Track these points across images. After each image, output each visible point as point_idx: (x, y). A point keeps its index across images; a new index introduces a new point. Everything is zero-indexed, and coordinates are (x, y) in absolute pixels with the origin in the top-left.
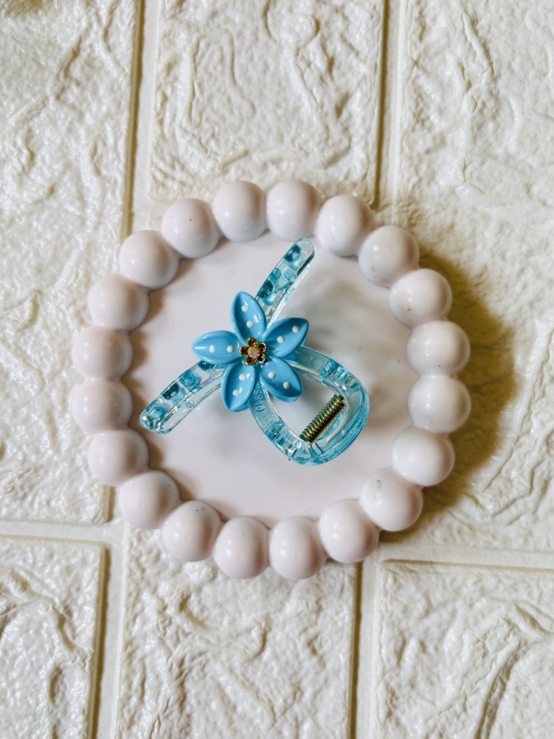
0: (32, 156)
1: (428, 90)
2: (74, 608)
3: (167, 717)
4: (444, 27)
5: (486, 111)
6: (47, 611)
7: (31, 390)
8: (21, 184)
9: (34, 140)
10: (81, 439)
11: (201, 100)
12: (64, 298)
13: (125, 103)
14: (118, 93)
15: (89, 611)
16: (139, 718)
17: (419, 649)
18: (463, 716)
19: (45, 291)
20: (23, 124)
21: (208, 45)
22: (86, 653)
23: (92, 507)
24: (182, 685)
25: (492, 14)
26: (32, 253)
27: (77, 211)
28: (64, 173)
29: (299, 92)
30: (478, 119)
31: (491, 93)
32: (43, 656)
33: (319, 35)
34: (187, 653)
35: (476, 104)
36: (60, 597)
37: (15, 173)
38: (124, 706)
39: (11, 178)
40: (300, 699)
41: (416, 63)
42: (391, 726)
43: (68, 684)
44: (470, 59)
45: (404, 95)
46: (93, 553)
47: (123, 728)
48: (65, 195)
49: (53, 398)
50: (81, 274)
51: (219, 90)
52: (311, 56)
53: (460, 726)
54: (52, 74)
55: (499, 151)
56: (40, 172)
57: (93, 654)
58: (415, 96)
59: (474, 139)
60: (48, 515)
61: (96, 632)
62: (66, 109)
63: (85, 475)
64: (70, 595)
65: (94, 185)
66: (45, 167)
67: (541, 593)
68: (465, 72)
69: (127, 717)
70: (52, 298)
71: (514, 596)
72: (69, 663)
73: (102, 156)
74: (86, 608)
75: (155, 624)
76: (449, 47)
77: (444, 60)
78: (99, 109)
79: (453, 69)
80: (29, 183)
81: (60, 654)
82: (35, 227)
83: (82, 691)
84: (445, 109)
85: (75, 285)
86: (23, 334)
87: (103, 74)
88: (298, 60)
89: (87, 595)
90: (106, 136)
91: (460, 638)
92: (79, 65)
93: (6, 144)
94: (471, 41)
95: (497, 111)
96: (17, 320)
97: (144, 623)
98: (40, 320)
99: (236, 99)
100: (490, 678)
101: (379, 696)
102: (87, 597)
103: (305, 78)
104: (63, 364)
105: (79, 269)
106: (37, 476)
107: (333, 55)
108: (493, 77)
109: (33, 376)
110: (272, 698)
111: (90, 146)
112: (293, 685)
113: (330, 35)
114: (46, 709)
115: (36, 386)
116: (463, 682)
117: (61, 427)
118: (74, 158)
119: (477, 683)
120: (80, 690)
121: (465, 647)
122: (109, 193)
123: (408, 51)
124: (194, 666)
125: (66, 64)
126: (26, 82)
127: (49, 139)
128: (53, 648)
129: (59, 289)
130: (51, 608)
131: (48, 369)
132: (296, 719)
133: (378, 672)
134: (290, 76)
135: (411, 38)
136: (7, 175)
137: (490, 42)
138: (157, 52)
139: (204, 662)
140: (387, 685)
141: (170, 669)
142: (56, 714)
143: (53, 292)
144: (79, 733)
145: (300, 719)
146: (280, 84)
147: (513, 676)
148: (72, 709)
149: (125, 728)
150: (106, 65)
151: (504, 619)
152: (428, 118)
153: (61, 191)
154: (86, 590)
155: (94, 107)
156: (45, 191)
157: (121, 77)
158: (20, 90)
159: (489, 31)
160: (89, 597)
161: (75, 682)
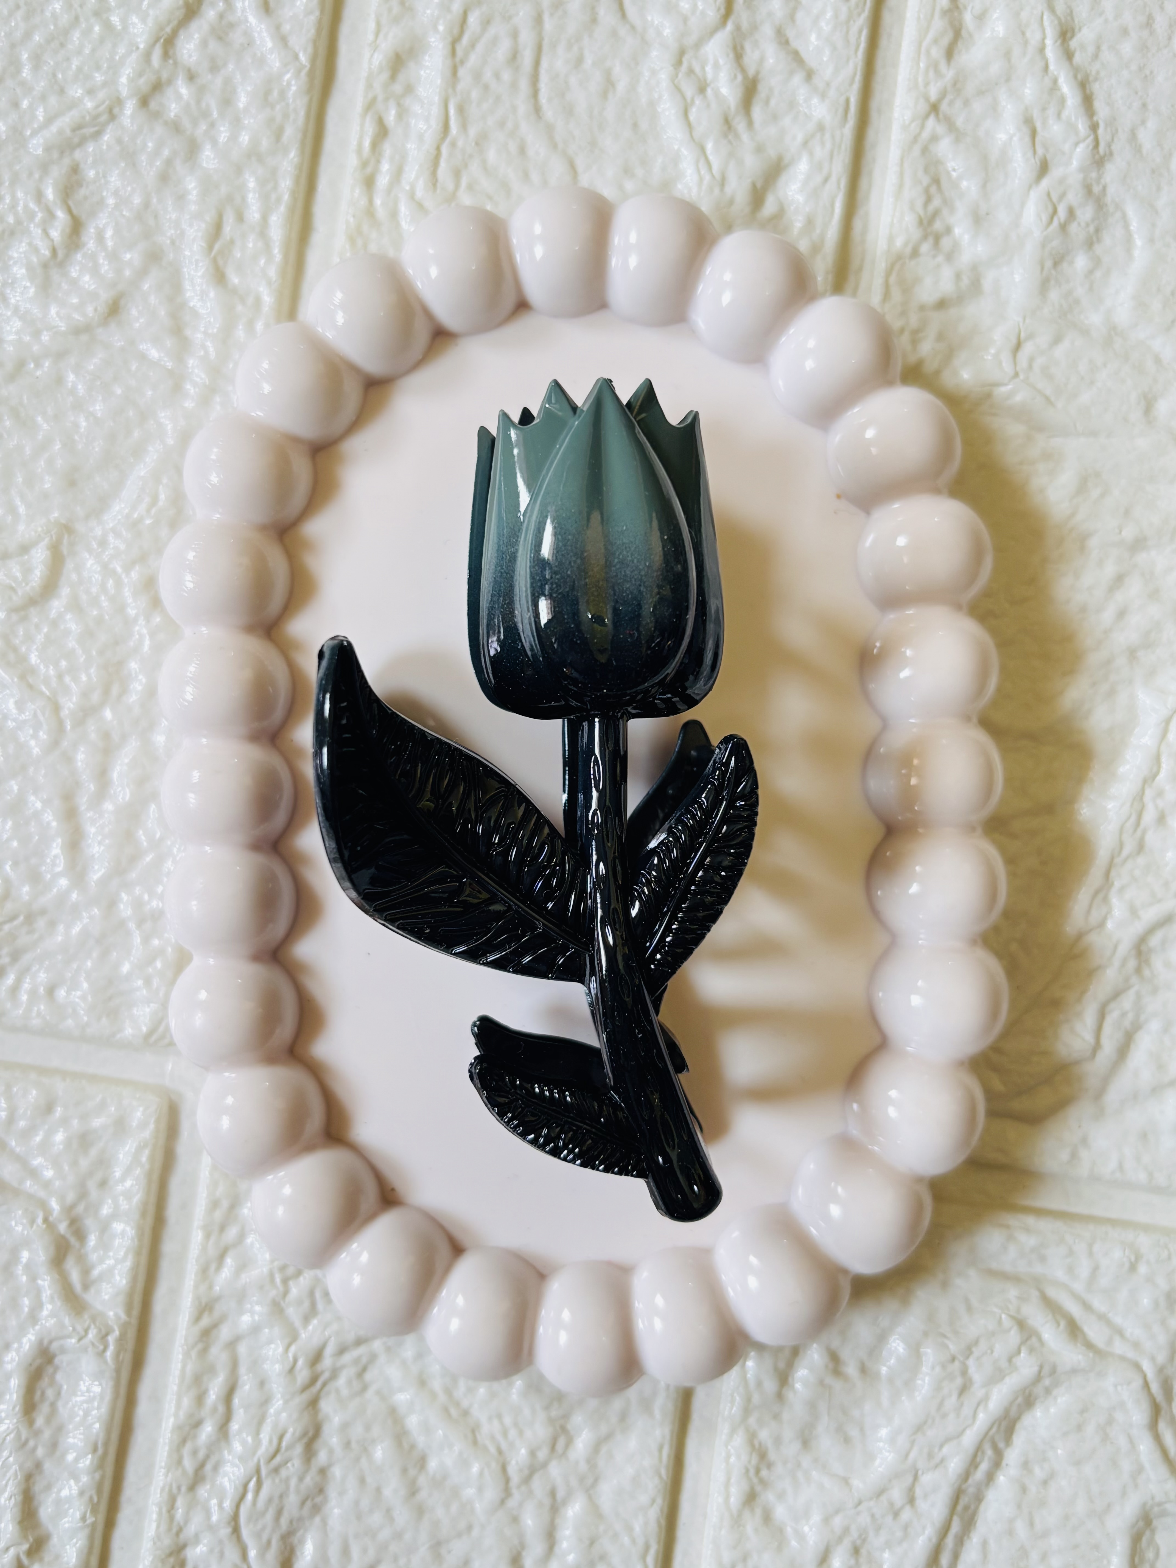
0: (76, 227)
1: (954, 170)
2: (89, 1223)
3: (276, 1470)
4: (1001, 35)
5: (1073, 228)
6: (32, 1227)
7: (33, 743)
8: (46, 287)
9: (83, 192)
10: (134, 859)
11: (460, 143)
12: (122, 547)
13: (292, 132)
14: (278, 107)
15: (123, 1233)
16: (216, 1468)
17: (826, 1366)
18: (906, 1515)
19: (80, 527)
20: (62, 153)
21: (487, 22)
22: (110, 1323)
23: (147, 1010)
24: (313, 1404)
25: (1106, 21)
26: (58, 442)
27: (166, 359)
28: (143, 273)
29: (676, 147)
30: (1055, 243)
31: (1088, 189)
32: (14, 1323)
33: (730, 26)
34: (330, 1337)
35: (1055, 212)
36: (62, 1199)
37: (35, 260)
38: (184, 1441)
39: (24, 271)
40: (564, 1453)
41: (934, 108)
42: (751, 1523)
43: (65, 1387)
44: (1051, 111)
45: (901, 175)
46: (141, 1109)
47: (179, 1488)
48: (141, 321)
49: (79, 764)
50: (162, 497)
51: (502, 124)
52: (709, 69)
53: (899, 1534)
54: (134, 48)
55: (1094, 319)
56: (90, 265)
57: (124, 1327)
58: (926, 180)
59: (1044, 286)
60: (48, 1018)
61: (134, 1279)
62: (159, 130)
63: (137, 940)
64: (83, 1195)
65: (209, 304)
66: (103, 254)
67: (1096, 1269)
68: (1038, 139)
69: (189, 1465)
70: (94, 545)
71: (1038, 1269)
72: (73, 1341)
73: (232, 242)
74: (118, 1227)
75: (265, 1270)
76: (1008, 80)
77: (994, 109)
78: (234, 138)
79: (1011, 129)
80: (65, 286)
81: (52, 1321)
82: (70, 384)
83: (96, 1404)
84: (987, 214)
85: (148, 522)
86: (24, 619)
87: (250, 61)
88: (680, 75)
89: (121, 1198)
90: (244, 199)
91: (915, 1351)
92: (196, 36)
93: (20, 194)
94: (1055, 73)
95: (1097, 230)
96: (14, 585)
97: (242, 1267)
98: (65, 591)
99: (537, 148)
100: (969, 1439)
101: (733, 1459)
102: (121, 1202)
103: (692, 117)
104: (106, 691)
105: (161, 487)
106: (31, 932)
107: (758, 73)
108: (1097, 157)
109: (38, 711)
110: (504, 1446)
111: (207, 218)
112: (551, 1421)
113: (754, 27)
114: (12, 1436)
115: (42, 735)
116: (913, 1443)
117: (91, 830)
118: (168, 242)
119: (941, 1446)
120: (90, 1400)
121: (924, 1369)
122: (241, 327)
123: (920, 79)
124: (343, 1367)
125: (168, 30)
126: (75, 63)
127: (116, 193)
128: (38, 1305)
129: (111, 525)
130: (40, 1220)
131: (74, 699)
132: (553, 1493)
133: (734, 1409)
134: (659, 110)
135: (928, 52)
136: (15, 263)
137: (1096, 79)
138: (372, 25)
139: (364, 1360)
140: (752, 1437)
141: (291, 1370)
142: (34, 1449)
143: (98, 532)
144: (81, 1493)
145: (561, 1494)
146: (635, 126)
147: (1019, 1439)
148: (71, 1440)
149: (184, 1489)
150: (258, 43)
151: (1012, 1317)
152: (948, 230)
153: (134, 312)
154: (120, 1188)
155: (223, 134)
156: (99, 308)
157: (288, 72)
158: (60, 76)
159: (1096, 56)
160: (125, 1202)
161: (82, 1383)
